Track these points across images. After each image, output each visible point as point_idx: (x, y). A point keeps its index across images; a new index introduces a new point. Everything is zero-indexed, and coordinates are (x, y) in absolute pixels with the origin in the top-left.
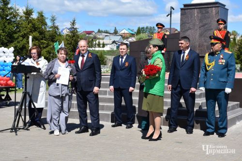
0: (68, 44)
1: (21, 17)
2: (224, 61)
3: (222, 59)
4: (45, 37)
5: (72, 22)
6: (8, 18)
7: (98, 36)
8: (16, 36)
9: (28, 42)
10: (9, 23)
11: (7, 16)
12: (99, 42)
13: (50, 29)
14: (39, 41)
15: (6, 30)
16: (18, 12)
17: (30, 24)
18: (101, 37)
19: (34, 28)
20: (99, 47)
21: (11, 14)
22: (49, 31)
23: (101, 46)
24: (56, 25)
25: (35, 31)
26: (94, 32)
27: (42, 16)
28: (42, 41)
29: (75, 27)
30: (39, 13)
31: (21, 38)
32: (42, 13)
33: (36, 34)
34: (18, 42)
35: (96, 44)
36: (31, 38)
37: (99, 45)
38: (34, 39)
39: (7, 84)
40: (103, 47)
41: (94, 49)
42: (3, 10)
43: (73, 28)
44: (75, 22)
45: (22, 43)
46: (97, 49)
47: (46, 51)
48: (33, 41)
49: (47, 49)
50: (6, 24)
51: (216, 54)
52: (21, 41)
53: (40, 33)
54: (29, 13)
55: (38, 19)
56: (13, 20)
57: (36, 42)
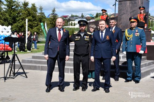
0: (50, 23)
1: (21, 7)
2: (138, 34)
3: (138, 32)
4: (36, 19)
5: (53, 10)
6: (13, 8)
7: (71, 19)
8: (17, 19)
9: (25, 23)
10: (13, 11)
11: (13, 6)
12: (72, 23)
13: (39, 15)
14: (32, 22)
15: (12, 15)
16: (19, 4)
17: (27, 12)
18: (73, 19)
19: (29, 14)
20: (72, 25)
21: (15, 5)
22: (39, 16)
23: (73, 25)
24: (43, 12)
25: (30, 15)
26: (68, 16)
27: (34, 6)
28: (34, 22)
29: (55, 13)
30: (32, 5)
31: (21, 20)
32: (34, 4)
33: (30, 18)
34: (19, 23)
35: (70, 24)
36: (27, 20)
37: (72, 24)
38: (29, 21)
39: (7, 49)
40: (74, 25)
41: (68, 27)
42: (10, 3)
43: (54, 13)
44: (55, 10)
45: (21, 23)
46: (71, 27)
47: (37, 28)
48: (28, 22)
49: (37, 27)
50: (12, 11)
51: (133, 29)
52: (21, 22)
53: (33, 17)
54: (26, 4)
55: (32, 8)
56: (16, 9)
57: (30, 23)
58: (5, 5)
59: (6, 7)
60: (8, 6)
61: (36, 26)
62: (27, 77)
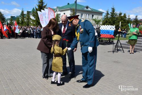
1: (118, 16)
8: (115, 22)
9: (119, 24)
15: (113, 20)
16: (117, 14)
17: (121, 18)
21: (115, 15)
22: (127, 20)
24: (130, 18)
27: (125, 15)
28: (124, 23)
29: (137, 18)
31: (117, 23)
33: (122, 21)
36: (120, 22)
39: (112, 37)
44: (137, 16)
53: (124, 21)
54: (120, 14)
55: (124, 16)
56: (115, 17)
57: (122, 24)
58: (110, 15)
59: (110, 16)
60: (111, 15)
61: (125, 26)
62: (124, 52)
